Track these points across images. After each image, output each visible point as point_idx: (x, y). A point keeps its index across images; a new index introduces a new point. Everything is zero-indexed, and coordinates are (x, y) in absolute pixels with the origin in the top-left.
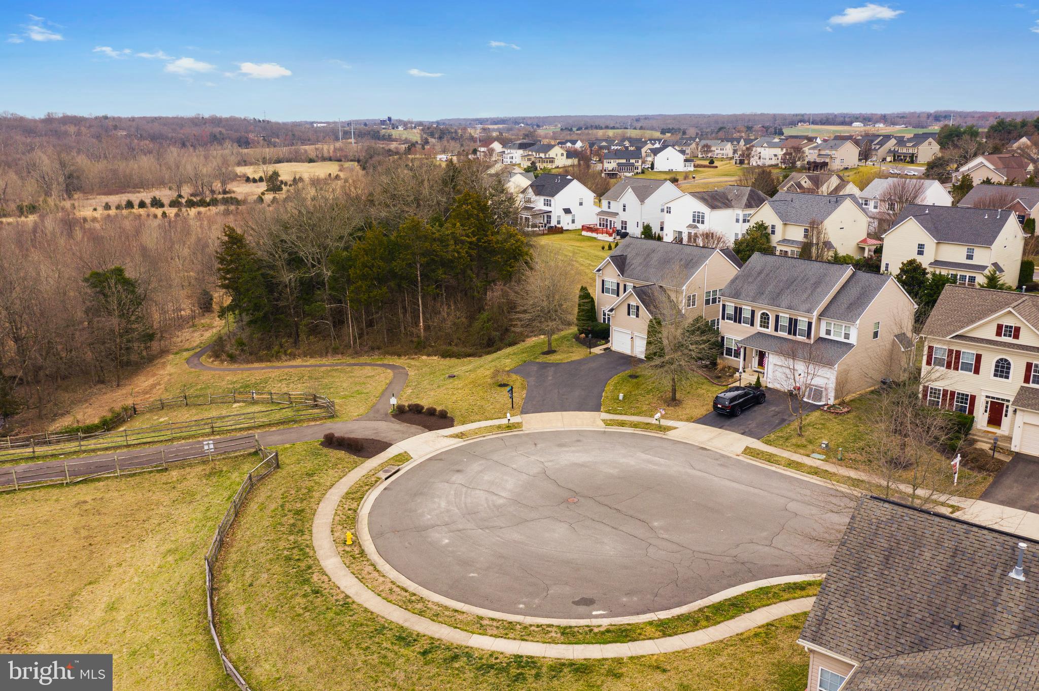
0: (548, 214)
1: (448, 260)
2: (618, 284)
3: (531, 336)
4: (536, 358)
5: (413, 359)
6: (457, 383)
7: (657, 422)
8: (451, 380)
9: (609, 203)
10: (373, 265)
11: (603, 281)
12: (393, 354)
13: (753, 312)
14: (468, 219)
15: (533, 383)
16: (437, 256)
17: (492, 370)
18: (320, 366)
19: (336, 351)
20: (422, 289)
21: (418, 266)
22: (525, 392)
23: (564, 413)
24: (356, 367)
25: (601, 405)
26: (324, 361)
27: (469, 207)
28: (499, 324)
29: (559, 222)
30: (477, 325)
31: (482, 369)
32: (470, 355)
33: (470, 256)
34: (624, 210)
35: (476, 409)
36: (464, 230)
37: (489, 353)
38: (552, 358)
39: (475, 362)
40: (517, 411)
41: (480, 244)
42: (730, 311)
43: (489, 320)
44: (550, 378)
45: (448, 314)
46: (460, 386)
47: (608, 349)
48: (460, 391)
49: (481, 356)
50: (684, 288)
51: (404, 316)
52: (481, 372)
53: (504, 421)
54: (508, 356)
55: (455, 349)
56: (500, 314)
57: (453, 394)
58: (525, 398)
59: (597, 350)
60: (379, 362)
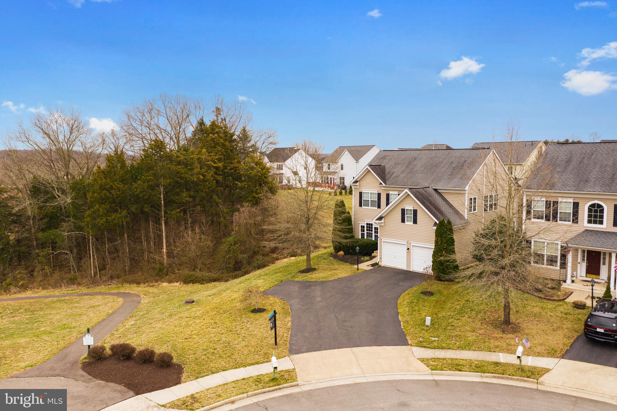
0: (280, 176)
1: (193, 182)
2: (379, 195)
3: (281, 259)
4: (293, 277)
5: (153, 286)
6: (195, 310)
7: (517, 362)
8: (189, 306)
9: (329, 165)
10: (112, 188)
11: (361, 194)
12: (131, 282)
13: (576, 205)
14: (215, 147)
15: (298, 307)
16: (181, 178)
17: (241, 292)
18: (46, 297)
19: (72, 281)
20: (166, 213)
21: (162, 189)
22: (289, 319)
23: (355, 349)
24: (87, 297)
25: (405, 335)
26: (57, 292)
27: (216, 135)
28: (247, 246)
29: (289, 182)
30: (224, 247)
31: (228, 291)
32: (215, 280)
33: (217, 181)
34: (342, 169)
35: (219, 347)
36: (210, 156)
37: (236, 277)
38: (313, 276)
39: (221, 286)
40: (283, 348)
41: (226, 171)
42: (540, 206)
43: (235, 243)
44: (319, 299)
45: (193, 239)
46: (198, 314)
47: (376, 264)
48: (197, 321)
49: (227, 281)
50: (467, 188)
51: (148, 243)
52: (226, 295)
53: (265, 369)
54: (259, 277)
55: (198, 273)
56: (248, 236)
57: (187, 326)
58: (292, 329)
59: (365, 266)
60: (115, 291)
